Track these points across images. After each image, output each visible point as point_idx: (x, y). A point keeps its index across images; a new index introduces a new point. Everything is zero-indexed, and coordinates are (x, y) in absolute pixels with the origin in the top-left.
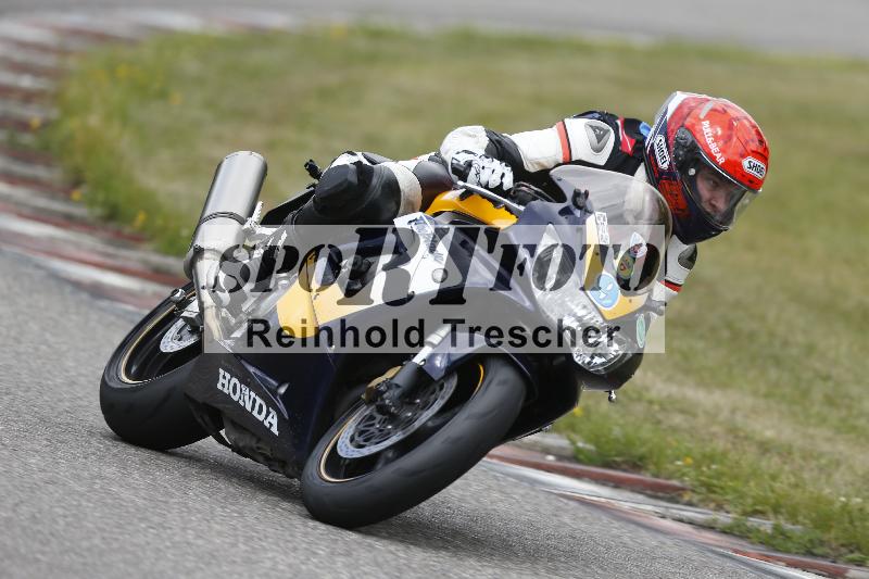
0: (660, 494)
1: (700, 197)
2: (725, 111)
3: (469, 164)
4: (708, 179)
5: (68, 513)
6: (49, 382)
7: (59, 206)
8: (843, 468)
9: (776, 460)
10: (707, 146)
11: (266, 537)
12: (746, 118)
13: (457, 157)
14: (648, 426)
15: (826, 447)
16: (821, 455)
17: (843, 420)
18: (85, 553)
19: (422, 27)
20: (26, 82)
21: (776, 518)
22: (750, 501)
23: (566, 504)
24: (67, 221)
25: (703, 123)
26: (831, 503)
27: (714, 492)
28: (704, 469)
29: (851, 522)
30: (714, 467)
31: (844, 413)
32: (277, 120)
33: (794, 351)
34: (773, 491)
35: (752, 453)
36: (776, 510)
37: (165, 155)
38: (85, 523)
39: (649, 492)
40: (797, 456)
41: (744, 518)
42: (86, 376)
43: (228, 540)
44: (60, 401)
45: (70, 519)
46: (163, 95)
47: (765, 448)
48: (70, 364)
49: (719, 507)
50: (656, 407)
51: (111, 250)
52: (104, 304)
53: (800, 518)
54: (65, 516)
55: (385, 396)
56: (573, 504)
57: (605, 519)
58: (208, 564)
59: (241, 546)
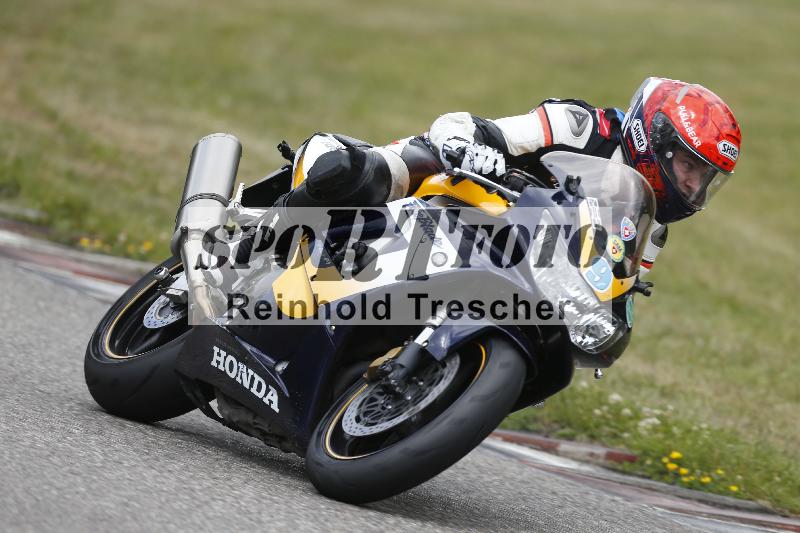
1: (676, 179)
2: (700, 96)
3: (463, 152)
4: (684, 162)
10: (683, 129)
12: (719, 103)
13: (448, 143)
25: (680, 107)
55: (389, 376)
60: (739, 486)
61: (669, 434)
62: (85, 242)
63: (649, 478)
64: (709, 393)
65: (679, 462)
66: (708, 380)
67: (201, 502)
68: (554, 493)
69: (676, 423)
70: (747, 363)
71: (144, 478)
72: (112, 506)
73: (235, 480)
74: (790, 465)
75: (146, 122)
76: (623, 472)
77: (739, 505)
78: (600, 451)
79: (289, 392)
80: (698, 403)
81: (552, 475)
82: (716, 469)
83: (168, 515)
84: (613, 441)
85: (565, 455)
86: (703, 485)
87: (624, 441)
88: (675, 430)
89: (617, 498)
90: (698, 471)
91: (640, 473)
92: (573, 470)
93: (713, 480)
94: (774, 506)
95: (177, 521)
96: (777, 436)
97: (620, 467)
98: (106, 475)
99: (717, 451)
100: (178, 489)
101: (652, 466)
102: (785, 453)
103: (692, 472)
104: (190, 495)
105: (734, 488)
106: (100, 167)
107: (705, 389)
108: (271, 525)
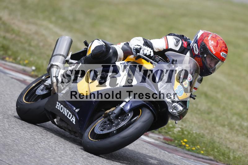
1: (207, 63)
4: (210, 58)
10: (210, 48)
12: (222, 40)
13: (135, 47)
25: (209, 41)
55: (111, 116)
60: (204, 152)
61: (183, 133)
62: (7, 59)
63: (176, 146)
64: (197, 122)
65: (186, 143)
66: (196, 118)
67: (37, 142)
68: (146, 149)
69: (186, 131)
70: (209, 113)
71: (20, 133)
72: (10, 141)
73: (48, 136)
74: (220, 146)
75: (29, 23)
76: (168, 144)
77: (203, 157)
78: (162, 137)
79: (79, 118)
80: (193, 125)
81: (146, 143)
82: (197, 145)
83: (27, 145)
84: (166, 134)
85: (151, 137)
86: (193, 150)
87: (169, 135)
88: (186, 133)
89: (166, 152)
90: (191, 146)
91: (173, 145)
92: (153, 142)
93: (196, 149)
94: (214, 158)
95: (30, 148)
96: (217, 137)
97: (167, 142)
98: (9, 131)
99: (198, 140)
100: (30, 138)
101: (177, 143)
102: (219, 142)
103: (190, 146)
104: (34, 140)
105: (202, 152)
106: (14, 36)
107: (195, 120)
108: (59, 151)
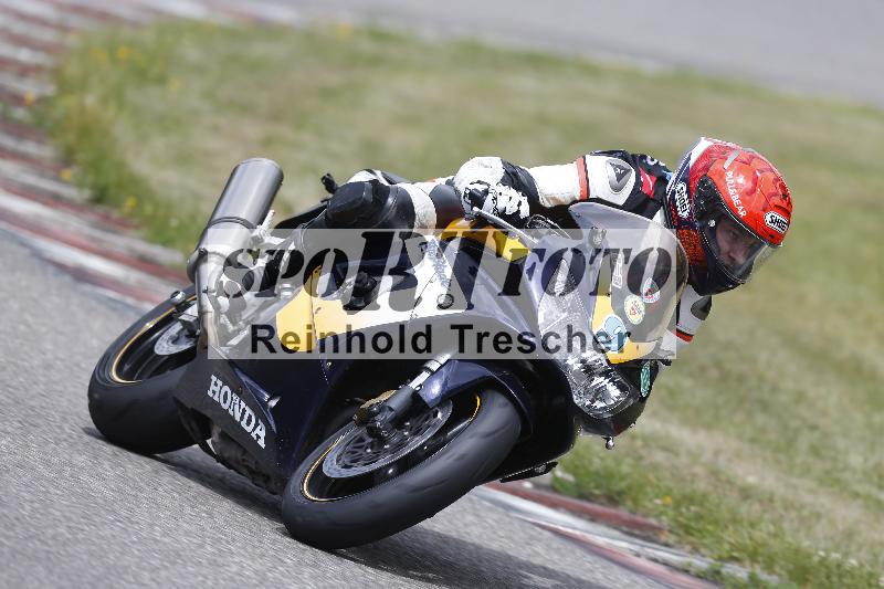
0: (637, 532)
1: (719, 249)
2: (750, 162)
3: (486, 191)
4: (728, 231)
5: (35, 499)
6: (26, 364)
7: (47, 185)
8: (824, 521)
9: (757, 507)
10: (729, 196)
11: (234, 540)
14: (629, 461)
15: (808, 499)
16: (802, 507)
17: (828, 473)
18: (50, 542)
19: (428, 34)
20: (24, 55)
21: (752, 566)
22: (727, 547)
23: (540, 534)
24: (54, 200)
25: (727, 173)
26: (809, 556)
27: (692, 535)
28: (684, 510)
29: (828, 577)
30: (693, 508)
31: (828, 465)
32: (275, 116)
33: (784, 398)
34: (751, 539)
35: (732, 498)
36: (753, 557)
37: (159, 143)
38: (51, 510)
39: (625, 529)
40: (778, 504)
41: (719, 563)
42: (62, 360)
43: (195, 541)
44: (35, 383)
45: (36, 505)
46: (161, 80)
47: (746, 494)
48: (48, 346)
49: (695, 550)
50: (639, 443)
51: (97, 234)
52: (87, 288)
53: (777, 569)
54: (32, 502)
55: (376, 418)
56: (547, 533)
57: (579, 552)
58: (173, 563)
59: (209, 548)
79: (276, 427)
